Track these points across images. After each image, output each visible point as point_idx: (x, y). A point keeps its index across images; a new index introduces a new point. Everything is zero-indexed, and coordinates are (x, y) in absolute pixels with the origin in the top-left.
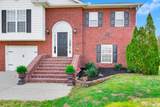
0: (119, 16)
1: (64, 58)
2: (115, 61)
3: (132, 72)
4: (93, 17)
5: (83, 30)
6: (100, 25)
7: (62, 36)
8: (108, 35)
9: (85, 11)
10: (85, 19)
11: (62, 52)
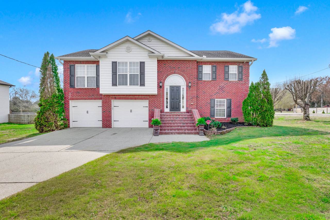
0: (233, 69)
1: (176, 113)
2: (229, 115)
3: (250, 125)
4: (207, 70)
5: (197, 83)
6: (214, 79)
7: (175, 90)
8: (222, 89)
9: (199, 64)
10: (199, 73)
11: (175, 107)
